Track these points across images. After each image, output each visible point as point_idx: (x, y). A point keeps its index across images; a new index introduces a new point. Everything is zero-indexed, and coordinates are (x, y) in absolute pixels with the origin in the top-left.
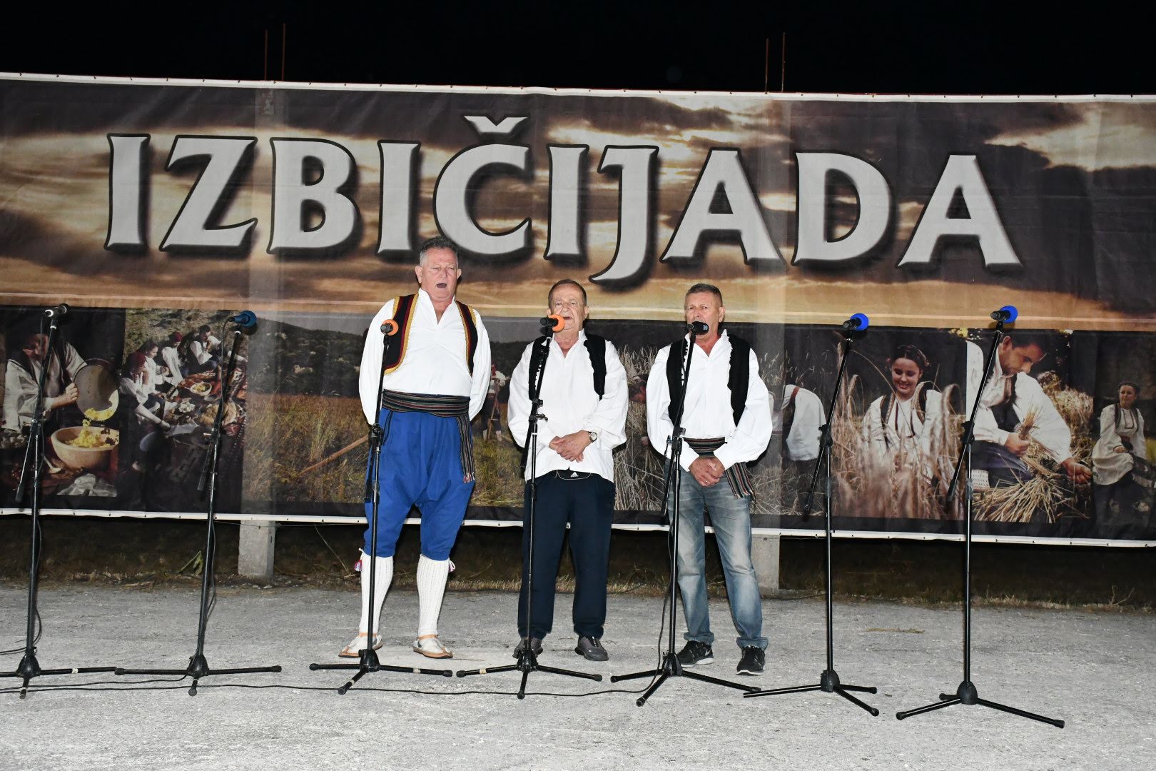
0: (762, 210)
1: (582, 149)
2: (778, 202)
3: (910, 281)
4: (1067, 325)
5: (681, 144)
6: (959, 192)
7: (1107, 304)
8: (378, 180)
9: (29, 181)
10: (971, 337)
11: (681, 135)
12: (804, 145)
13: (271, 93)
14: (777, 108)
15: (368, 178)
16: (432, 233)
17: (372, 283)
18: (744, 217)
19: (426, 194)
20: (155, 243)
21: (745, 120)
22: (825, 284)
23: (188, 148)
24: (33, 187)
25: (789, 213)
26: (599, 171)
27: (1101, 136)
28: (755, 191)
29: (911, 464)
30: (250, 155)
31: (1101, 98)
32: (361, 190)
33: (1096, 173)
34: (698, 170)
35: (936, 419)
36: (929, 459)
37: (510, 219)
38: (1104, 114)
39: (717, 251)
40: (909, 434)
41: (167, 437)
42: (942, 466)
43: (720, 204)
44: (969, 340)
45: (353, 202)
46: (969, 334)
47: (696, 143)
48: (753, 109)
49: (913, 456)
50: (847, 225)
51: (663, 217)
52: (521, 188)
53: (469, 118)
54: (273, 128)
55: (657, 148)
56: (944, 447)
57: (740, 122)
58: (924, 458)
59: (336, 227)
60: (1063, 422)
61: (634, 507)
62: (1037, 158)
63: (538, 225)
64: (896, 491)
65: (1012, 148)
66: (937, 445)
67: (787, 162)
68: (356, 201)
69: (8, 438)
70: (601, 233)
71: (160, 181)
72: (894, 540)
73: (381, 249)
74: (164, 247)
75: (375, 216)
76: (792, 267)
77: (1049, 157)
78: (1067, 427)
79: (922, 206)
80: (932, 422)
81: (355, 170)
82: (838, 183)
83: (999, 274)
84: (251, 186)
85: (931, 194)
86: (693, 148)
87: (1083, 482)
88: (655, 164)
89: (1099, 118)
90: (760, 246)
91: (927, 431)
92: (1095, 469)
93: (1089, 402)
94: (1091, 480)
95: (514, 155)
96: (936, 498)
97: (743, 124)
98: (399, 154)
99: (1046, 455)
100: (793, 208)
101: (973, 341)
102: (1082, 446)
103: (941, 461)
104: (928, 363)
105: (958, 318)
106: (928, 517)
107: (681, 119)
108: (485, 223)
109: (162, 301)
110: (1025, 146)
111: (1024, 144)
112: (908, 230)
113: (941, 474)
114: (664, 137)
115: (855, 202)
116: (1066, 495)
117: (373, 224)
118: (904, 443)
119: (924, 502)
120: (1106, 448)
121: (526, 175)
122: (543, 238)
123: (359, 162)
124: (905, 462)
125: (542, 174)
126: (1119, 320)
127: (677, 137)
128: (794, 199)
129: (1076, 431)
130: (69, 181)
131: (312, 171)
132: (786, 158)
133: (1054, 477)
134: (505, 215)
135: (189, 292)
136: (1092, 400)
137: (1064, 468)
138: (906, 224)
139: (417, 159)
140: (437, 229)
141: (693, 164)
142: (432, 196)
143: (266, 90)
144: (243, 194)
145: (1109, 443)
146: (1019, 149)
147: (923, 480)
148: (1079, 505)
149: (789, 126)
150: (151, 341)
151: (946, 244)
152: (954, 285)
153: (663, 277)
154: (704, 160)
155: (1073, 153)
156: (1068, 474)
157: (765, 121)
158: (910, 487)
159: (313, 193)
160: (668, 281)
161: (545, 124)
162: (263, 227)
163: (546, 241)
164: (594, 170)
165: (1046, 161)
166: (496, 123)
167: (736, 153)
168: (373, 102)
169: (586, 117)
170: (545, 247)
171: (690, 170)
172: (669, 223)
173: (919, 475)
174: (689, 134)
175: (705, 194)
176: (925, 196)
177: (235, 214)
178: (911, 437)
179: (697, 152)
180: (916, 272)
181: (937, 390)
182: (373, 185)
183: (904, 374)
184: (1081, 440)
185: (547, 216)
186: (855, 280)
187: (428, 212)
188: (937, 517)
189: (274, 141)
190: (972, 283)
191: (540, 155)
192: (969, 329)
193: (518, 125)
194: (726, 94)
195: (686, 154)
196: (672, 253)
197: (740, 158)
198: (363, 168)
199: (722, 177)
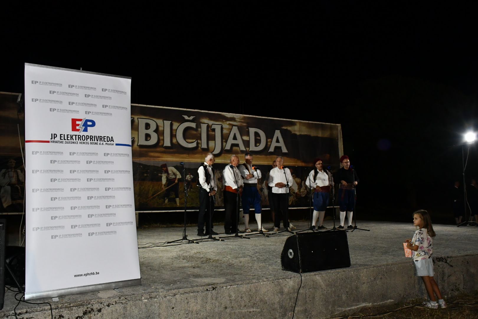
0: (243, 140)
1: (207, 124)
2: (246, 138)
3: (271, 155)
4: (296, 165)
5: (227, 124)
6: (277, 138)
7: (302, 161)
8: (163, 129)
12: (250, 126)
14: (245, 117)
15: (161, 129)
16: (176, 142)
17: (162, 154)
18: (239, 141)
21: (239, 120)
22: (255, 156)
25: (248, 141)
26: (211, 129)
27: (299, 128)
28: (241, 136)
30: (133, 122)
31: (299, 121)
32: (159, 131)
33: (299, 135)
34: (230, 130)
39: (235, 148)
43: (235, 138)
45: (157, 134)
47: (230, 124)
48: (240, 118)
50: (259, 143)
51: (224, 140)
52: (195, 132)
53: (183, 116)
54: (137, 115)
55: (222, 125)
59: (153, 140)
60: (296, 185)
61: (220, 205)
62: (290, 131)
63: (199, 141)
65: (285, 129)
67: (247, 129)
70: (211, 143)
73: (164, 146)
75: (162, 138)
79: (272, 140)
81: (157, 126)
82: (257, 134)
83: (284, 155)
84: (133, 129)
87: (300, 196)
88: (222, 128)
89: (299, 124)
90: (242, 148)
92: (301, 194)
93: (300, 180)
95: (193, 125)
98: (167, 123)
99: (294, 191)
100: (249, 139)
107: (226, 119)
108: (187, 140)
111: (287, 128)
114: (223, 123)
115: (260, 139)
117: (162, 140)
121: (196, 130)
123: (159, 124)
125: (199, 129)
126: (304, 164)
127: (225, 123)
131: (147, 126)
134: (193, 139)
137: (297, 193)
138: (269, 144)
139: (171, 125)
142: (175, 134)
143: (136, 106)
146: (287, 130)
149: (247, 122)
151: (276, 148)
153: (224, 154)
154: (231, 128)
155: (295, 131)
156: (297, 195)
157: (242, 121)
160: (226, 154)
161: (199, 118)
162: (136, 140)
163: (201, 145)
164: (210, 129)
165: (291, 132)
166: (189, 117)
167: (237, 127)
169: (207, 117)
171: (228, 130)
172: (225, 142)
174: (228, 122)
175: (232, 136)
176: (272, 138)
179: (230, 126)
180: (271, 153)
185: (201, 140)
186: (261, 155)
187: (174, 137)
189: (139, 119)
191: (199, 126)
193: (194, 118)
194: (235, 114)
195: (228, 127)
196: (226, 148)
197: (238, 128)
198: (159, 126)
199: (235, 132)
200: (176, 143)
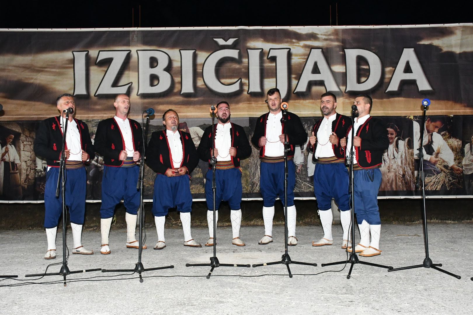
0: (333, 72)
1: (260, 50)
2: (338, 68)
3: (391, 98)
4: (451, 113)
5: (299, 47)
6: (408, 63)
7: (466, 105)
8: (180, 65)
9: (42, 71)
10: (415, 119)
11: (299, 44)
12: (347, 46)
13: (136, 33)
14: (336, 32)
15: (176, 65)
16: (202, 85)
17: (179, 106)
18: (325, 75)
19: (199, 70)
20: (92, 94)
21: (324, 37)
23: (104, 55)
24: (43, 73)
25: (343, 73)
26: (268, 59)
27: (462, 39)
28: (329, 64)
29: (394, 169)
30: (128, 57)
31: (461, 25)
32: (173, 69)
33: (460, 54)
34: (306, 57)
35: (402, 152)
36: (401, 167)
37: (233, 78)
38: (462, 31)
39: (315, 89)
40: (393, 157)
41: (100, 170)
42: (406, 170)
43: (316, 70)
44: (414, 120)
45: (170, 74)
46: (414, 118)
47: (306, 46)
48: (327, 32)
49: (395, 166)
50: (365, 77)
51: (293, 76)
52: (237, 66)
53: (215, 39)
54: (137, 46)
55: (290, 49)
56: (406, 162)
57: (322, 38)
58: (399, 167)
59: (164, 85)
60: (451, 151)
62: (438, 49)
63: (244, 81)
64: (389, 180)
65: (427, 45)
66: (403, 161)
67: (341, 53)
68: (171, 73)
69: (38, 173)
70: (269, 84)
71: (94, 69)
72: (389, 199)
73: (182, 93)
74: (96, 95)
75: (179, 79)
76: (345, 94)
77: (442, 48)
78: (452, 153)
79: (394, 69)
80: (401, 152)
81: (170, 61)
82: (361, 60)
83: (424, 94)
84: (129, 69)
85: (397, 64)
86: (304, 49)
87: (459, 174)
88: (289, 55)
89: (461, 32)
90: (332, 86)
91: (400, 156)
92: (464, 169)
93: (460, 143)
94: (462, 172)
95: (234, 53)
96: (404, 182)
97: (323, 38)
98: (188, 54)
99: (445, 164)
101: (415, 121)
102: (458, 160)
103: (405, 167)
104: (399, 130)
105: (409, 112)
106: (401, 190)
107: (299, 37)
108: (223, 81)
109: (96, 116)
110: (432, 44)
111: (432, 43)
112: (388, 78)
113: (406, 173)
114: (293, 45)
115: (368, 68)
116: (453, 179)
117: (178, 83)
118: (391, 161)
119: (399, 184)
120: (467, 160)
121: (239, 61)
122: (246, 86)
123: (172, 58)
124: (392, 169)
125: (245, 60)
126: (470, 111)
127: (297, 44)
128: (345, 67)
129: (456, 154)
130: (57, 70)
131: (153, 62)
132: (340, 51)
133: (448, 172)
134: (231, 77)
135: (106, 112)
136: (461, 142)
137: (452, 168)
138: (388, 76)
139: (195, 56)
140: (204, 83)
141: (304, 55)
142: (201, 71)
143: (134, 31)
144: (126, 73)
145: (468, 158)
146: (430, 46)
147: (399, 175)
148: (459, 183)
149: (341, 39)
150: (92, 132)
151: (404, 83)
152: (407, 99)
153: (295, 100)
154: (309, 53)
155: (451, 46)
156: (454, 171)
157: (332, 37)
158: (394, 178)
159: (154, 71)
160: (296, 101)
161: (245, 40)
162: (135, 85)
163: (248, 87)
164: (265, 58)
165: (441, 50)
166: (226, 41)
167: (321, 50)
168: (176, 34)
169: (261, 37)
170: (248, 89)
171: (303, 57)
172: (296, 78)
173: (397, 173)
174: (302, 43)
175: (309, 66)
176: (395, 65)
177: (124, 81)
178: (393, 159)
179: (306, 50)
180: (393, 94)
181: (403, 141)
182: (178, 67)
183: (390, 135)
184: (458, 157)
185: (248, 78)
187: (200, 77)
188: (405, 189)
189: (138, 51)
190: (414, 98)
191: (244, 53)
192: (414, 116)
193: (235, 41)
194: (316, 27)
195: (302, 51)
196: (298, 90)
197: (323, 52)
198: (173, 60)
199: (316, 60)
200: (204, 87)
